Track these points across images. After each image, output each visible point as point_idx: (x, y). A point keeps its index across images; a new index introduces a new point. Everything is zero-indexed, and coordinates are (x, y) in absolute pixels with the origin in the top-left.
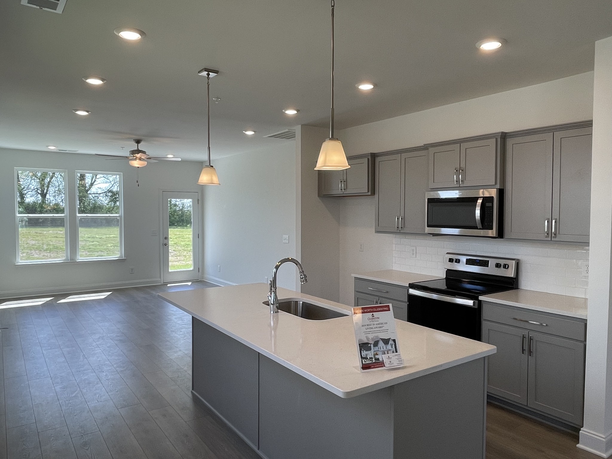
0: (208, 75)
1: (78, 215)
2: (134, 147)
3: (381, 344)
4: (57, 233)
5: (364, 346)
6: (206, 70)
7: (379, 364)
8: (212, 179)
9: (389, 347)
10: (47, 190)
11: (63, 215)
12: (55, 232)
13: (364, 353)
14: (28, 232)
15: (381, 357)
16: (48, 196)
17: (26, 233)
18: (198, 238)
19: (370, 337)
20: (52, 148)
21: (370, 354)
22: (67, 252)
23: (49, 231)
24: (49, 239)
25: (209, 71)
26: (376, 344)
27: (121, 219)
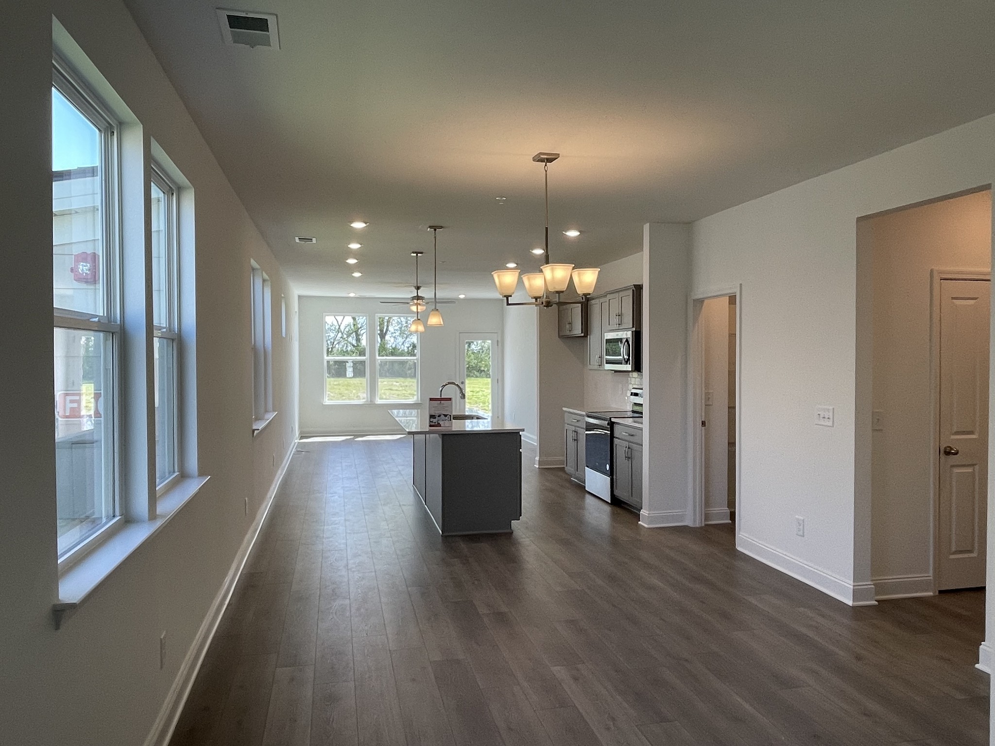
0: (417, 255)
1: (378, 358)
2: (415, 293)
3: (442, 416)
4: (392, 385)
5: (432, 416)
6: (415, 253)
7: (439, 425)
8: (417, 329)
9: (447, 418)
10: (387, 330)
11: (364, 358)
12: (390, 383)
13: (432, 420)
14: (359, 382)
15: (441, 423)
16: (387, 337)
17: (357, 383)
18: (498, 382)
19: (437, 413)
20: (352, 295)
21: (435, 420)
22: (367, 395)
23: (384, 382)
24: (383, 391)
25: (417, 253)
26: (439, 416)
27: (418, 362)
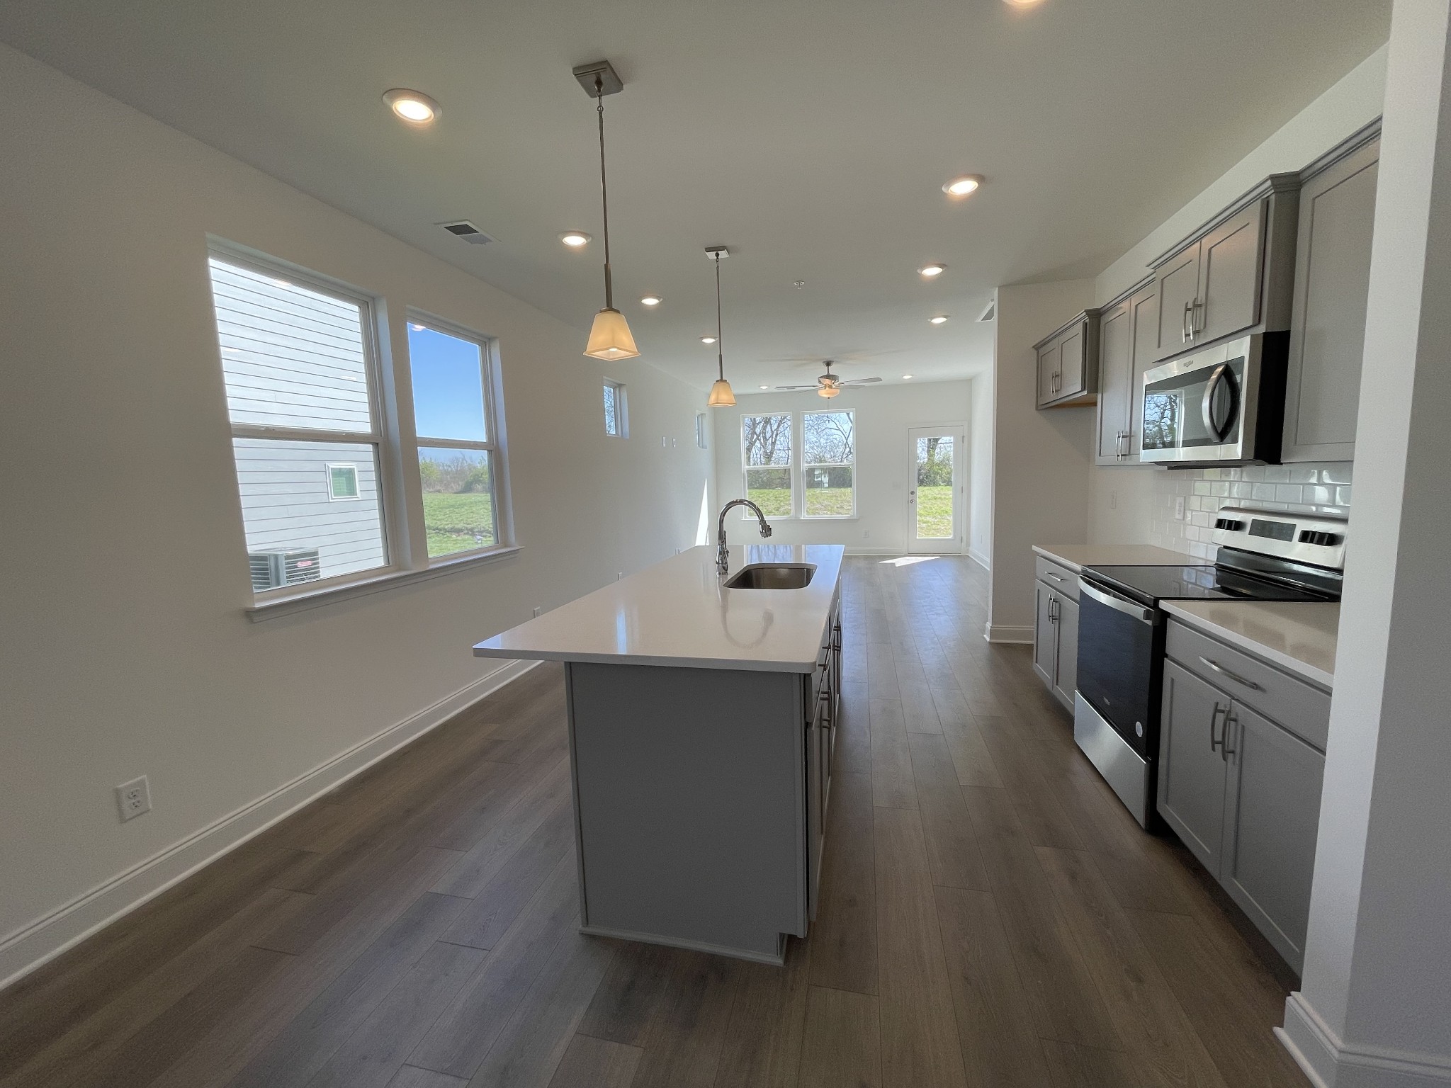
0: (717, 255)
2: (824, 370)
18: (962, 492)
20: (764, 388)
27: (854, 467)
